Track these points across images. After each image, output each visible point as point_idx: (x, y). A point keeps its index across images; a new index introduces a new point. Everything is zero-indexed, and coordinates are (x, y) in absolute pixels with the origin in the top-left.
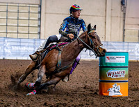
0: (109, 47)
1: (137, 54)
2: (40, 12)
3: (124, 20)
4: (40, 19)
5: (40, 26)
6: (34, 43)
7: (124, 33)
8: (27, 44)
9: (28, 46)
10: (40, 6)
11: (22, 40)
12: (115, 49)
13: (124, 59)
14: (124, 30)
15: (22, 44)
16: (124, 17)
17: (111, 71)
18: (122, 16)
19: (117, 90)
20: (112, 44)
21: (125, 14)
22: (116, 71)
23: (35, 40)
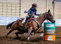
1: (59, 23)
2: (20, 6)
3: (54, 10)
4: (20, 9)
5: (20, 12)
8: (15, 19)
10: (20, 4)
14: (54, 14)
15: (13, 19)
16: (54, 9)
19: (51, 38)
21: (54, 7)
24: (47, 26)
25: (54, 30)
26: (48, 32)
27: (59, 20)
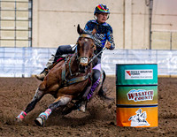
0: (130, 57)
1: (169, 66)
2: (31, 10)
3: (150, 19)
4: (31, 19)
5: (31, 29)
6: (24, 54)
7: (150, 36)
8: (13, 55)
9: (15, 58)
10: (32, 1)
11: (6, 50)
12: (138, 59)
13: (151, 74)
14: (151, 33)
15: (6, 55)
16: (151, 14)
17: (133, 91)
18: (148, 12)
20: (134, 52)
21: (151, 10)
22: (141, 90)
23: (24, 48)
24: (128, 77)
25: (155, 90)
26: (131, 96)
27: (170, 53)
